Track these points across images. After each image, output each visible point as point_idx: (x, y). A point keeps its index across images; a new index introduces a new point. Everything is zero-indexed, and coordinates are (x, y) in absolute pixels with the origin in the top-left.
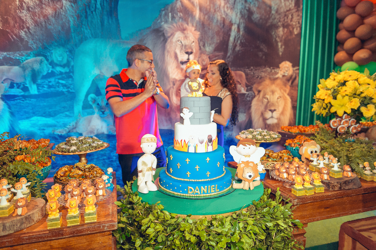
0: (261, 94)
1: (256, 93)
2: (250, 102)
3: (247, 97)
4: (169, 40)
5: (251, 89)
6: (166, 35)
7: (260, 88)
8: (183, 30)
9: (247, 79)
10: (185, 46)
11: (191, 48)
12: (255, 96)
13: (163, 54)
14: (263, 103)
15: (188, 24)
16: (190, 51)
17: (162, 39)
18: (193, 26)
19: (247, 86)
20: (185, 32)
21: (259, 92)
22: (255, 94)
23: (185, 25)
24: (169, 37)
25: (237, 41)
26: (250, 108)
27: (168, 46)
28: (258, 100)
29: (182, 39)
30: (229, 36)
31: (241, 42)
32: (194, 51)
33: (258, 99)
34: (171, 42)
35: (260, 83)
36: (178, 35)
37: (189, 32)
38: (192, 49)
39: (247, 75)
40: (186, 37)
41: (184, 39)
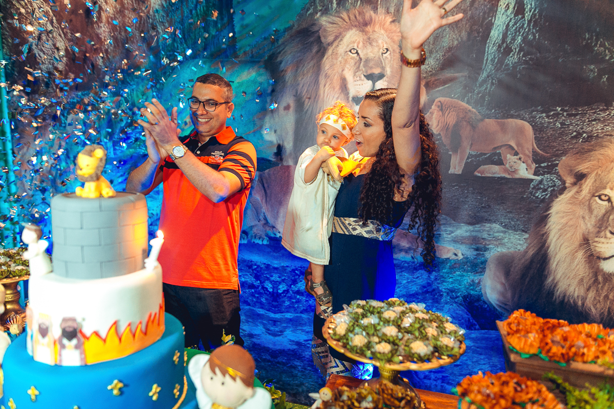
0: (588, 185)
1: (569, 180)
2: (547, 204)
3: (537, 188)
4: (330, 52)
5: (551, 169)
6: (323, 40)
7: (583, 168)
8: (363, 25)
9: (537, 140)
10: (367, 61)
11: (380, 64)
12: (563, 190)
14: (590, 210)
15: (375, 9)
16: (377, 71)
17: (315, 49)
18: (388, 12)
19: (537, 159)
21: (580, 177)
22: (564, 182)
23: (369, 13)
24: (330, 44)
25: (514, 39)
26: (543, 219)
27: (327, 62)
28: (573, 201)
30: (489, 26)
31: (525, 40)
32: (388, 71)
33: (573, 197)
34: (335, 54)
35: (583, 153)
36: (352, 37)
38: (383, 68)
39: (538, 129)
40: (369, 41)
41: (365, 46)
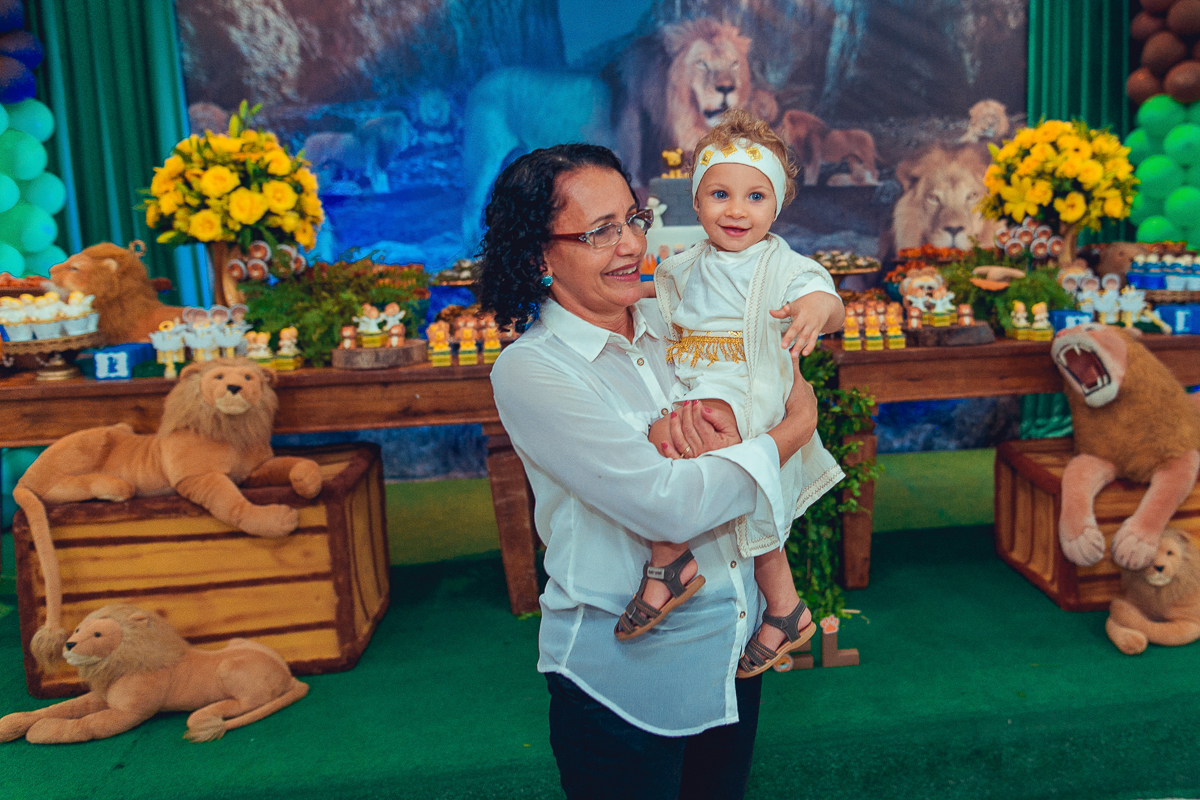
0: (921, 187)
1: (906, 184)
2: (890, 207)
3: (881, 193)
4: (676, 62)
5: (891, 175)
6: (668, 49)
7: (916, 171)
8: (710, 36)
9: (879, 149)
10: (717, 73)
11: (729, 76)
12: (901, 193)
13: (663, 95)
14: (925, 209)
15: (721, 20)
16: (727, 83)
17: (659, 59)
18: (733, 24)
19: (879, 166)
20: (716, 40)
21: (914, 180)
22: (902, 186)
23: (715, 25)
24: (677, 54)
25: (850, 54)
26: (889, 222)
27: (674, 75)
28: (912, 203)
29: (709, 57)
30: (827, 43)
31: (859, 56)
32: (738, 83)
33: (911, 200)
34: (682, 66)
35: (915, 159)
36: (698, 49)
37: (724, 39)
38: (734, 81)
39: (878, 137)
40: (717, 53)
41: (713, 57)
